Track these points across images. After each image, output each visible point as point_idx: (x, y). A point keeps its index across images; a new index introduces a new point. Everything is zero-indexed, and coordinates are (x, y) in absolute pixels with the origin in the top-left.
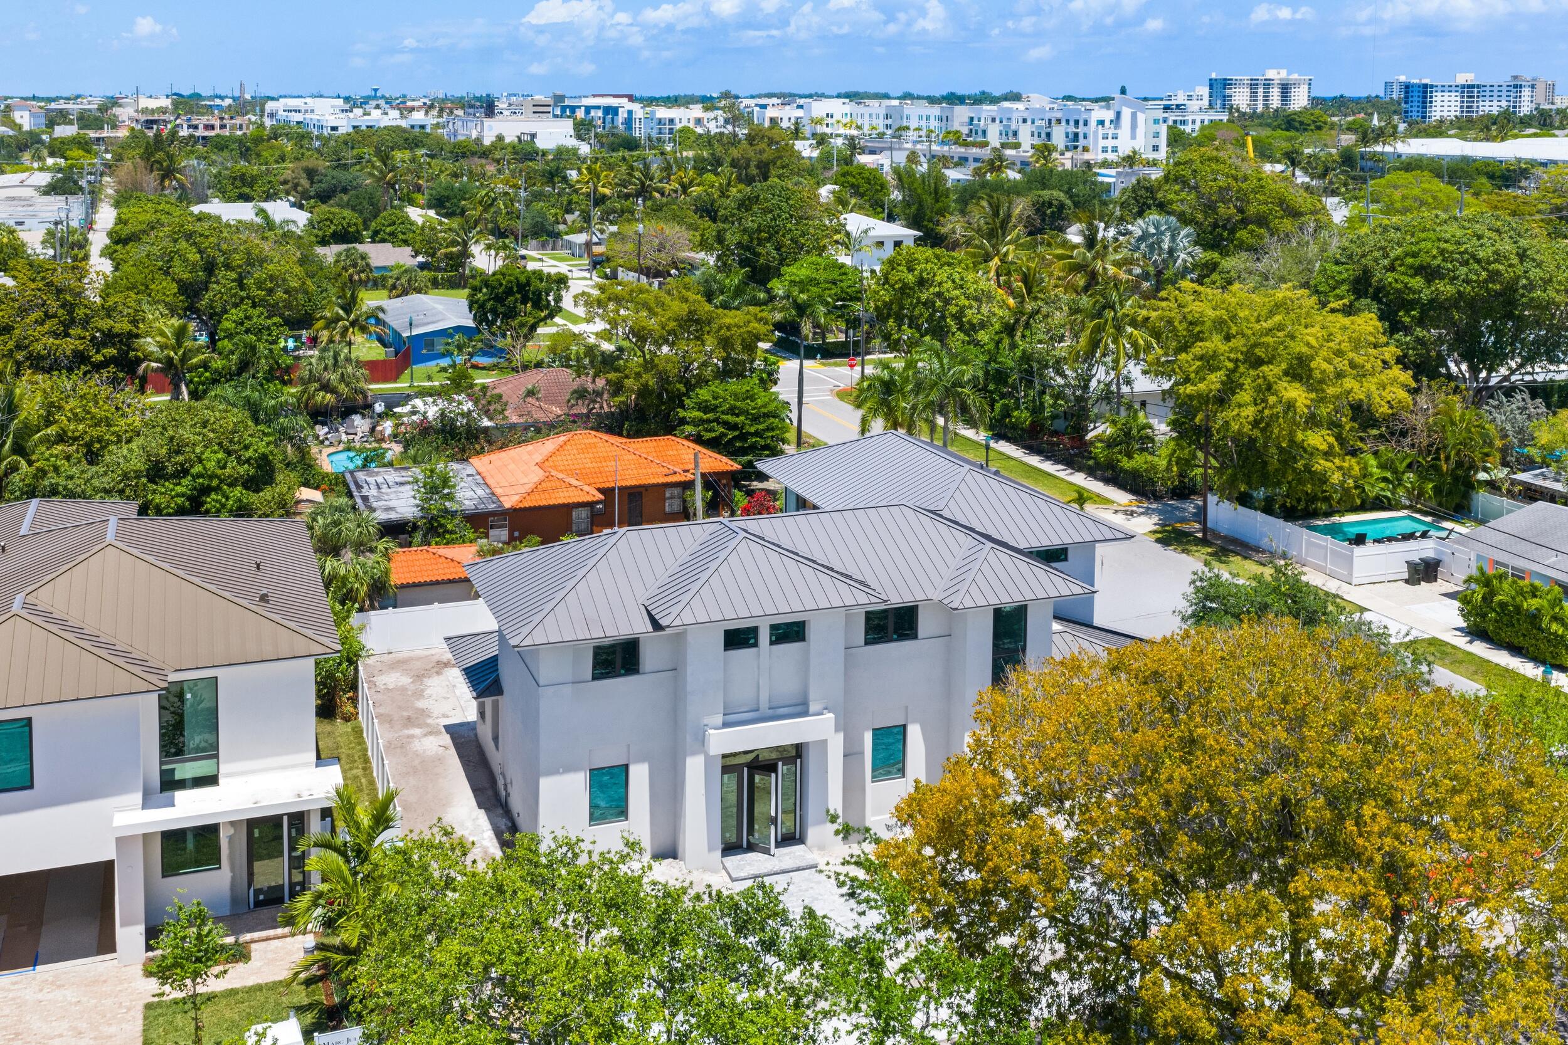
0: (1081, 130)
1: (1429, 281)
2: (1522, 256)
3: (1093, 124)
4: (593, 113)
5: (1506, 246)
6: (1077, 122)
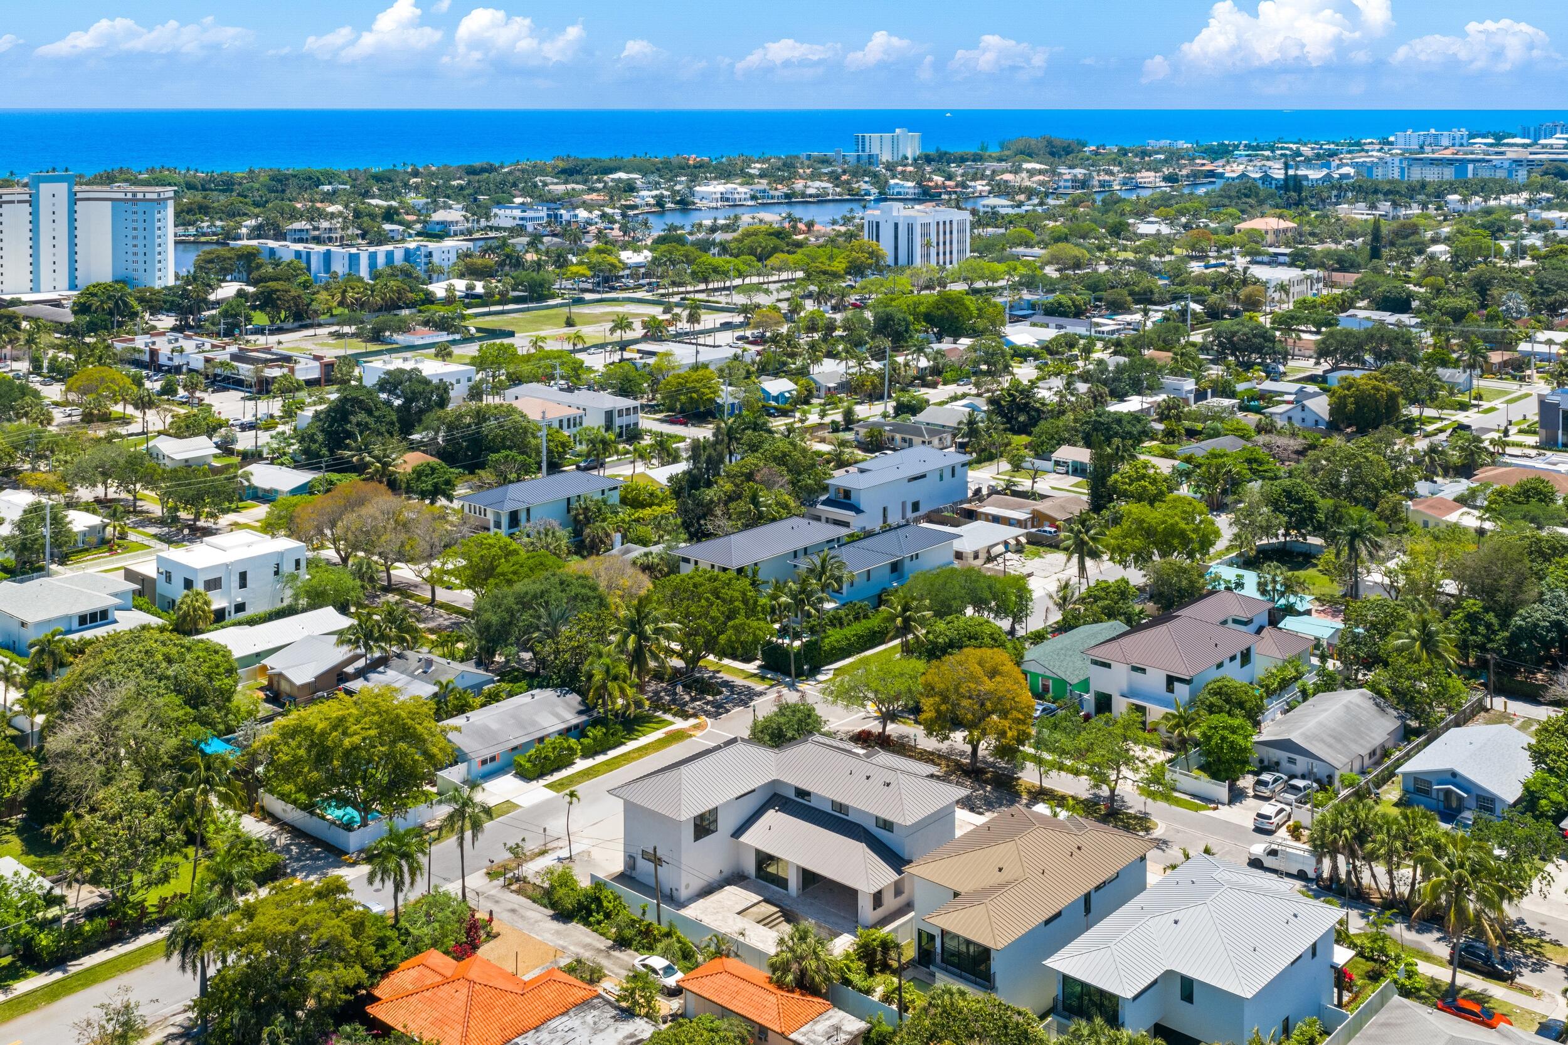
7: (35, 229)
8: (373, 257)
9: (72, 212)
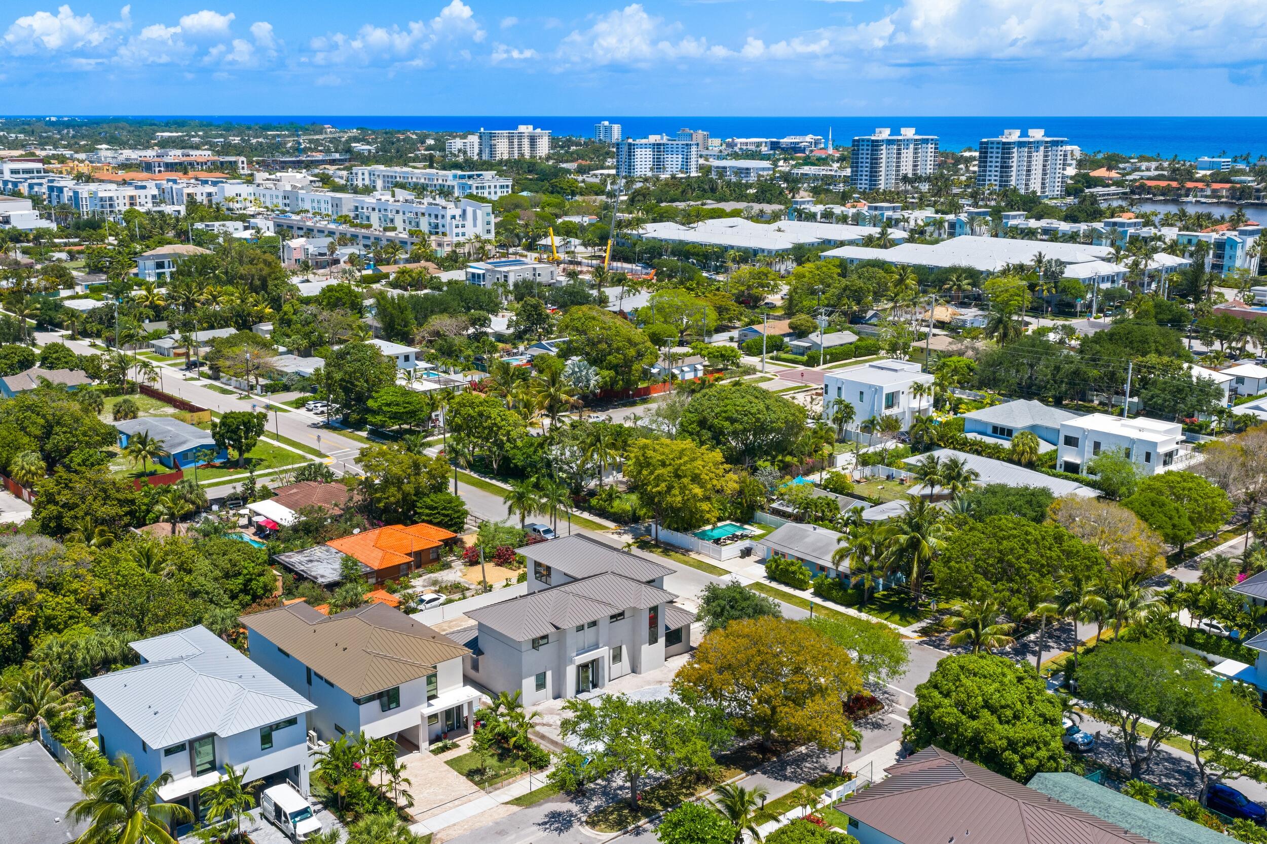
0: (440, 221)
1: (732, 423)
2: (768, 408)
3: (449, 218)
4: (36, 189)
5: (762, 406)
6: (436, 216)
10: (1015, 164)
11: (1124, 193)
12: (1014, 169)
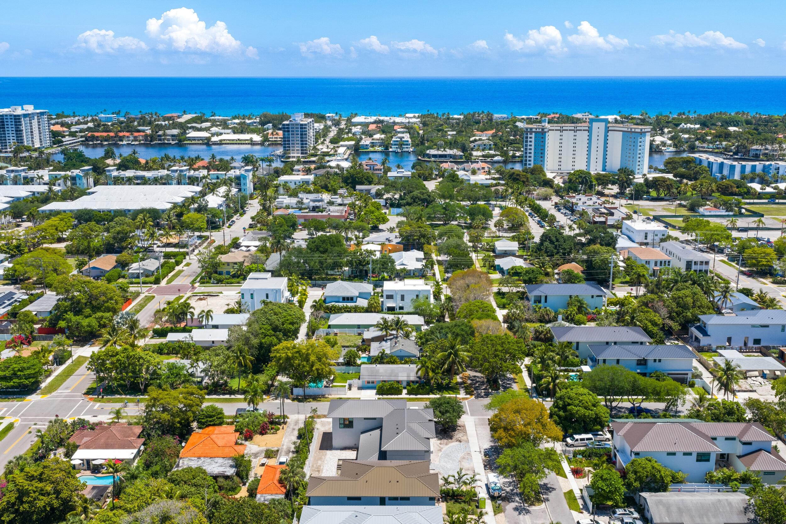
7: (590, 143)
8: (743, 167)
9: (606, 136)
10: (24, 128)
11: (82, 141)
12: (24, 131)
